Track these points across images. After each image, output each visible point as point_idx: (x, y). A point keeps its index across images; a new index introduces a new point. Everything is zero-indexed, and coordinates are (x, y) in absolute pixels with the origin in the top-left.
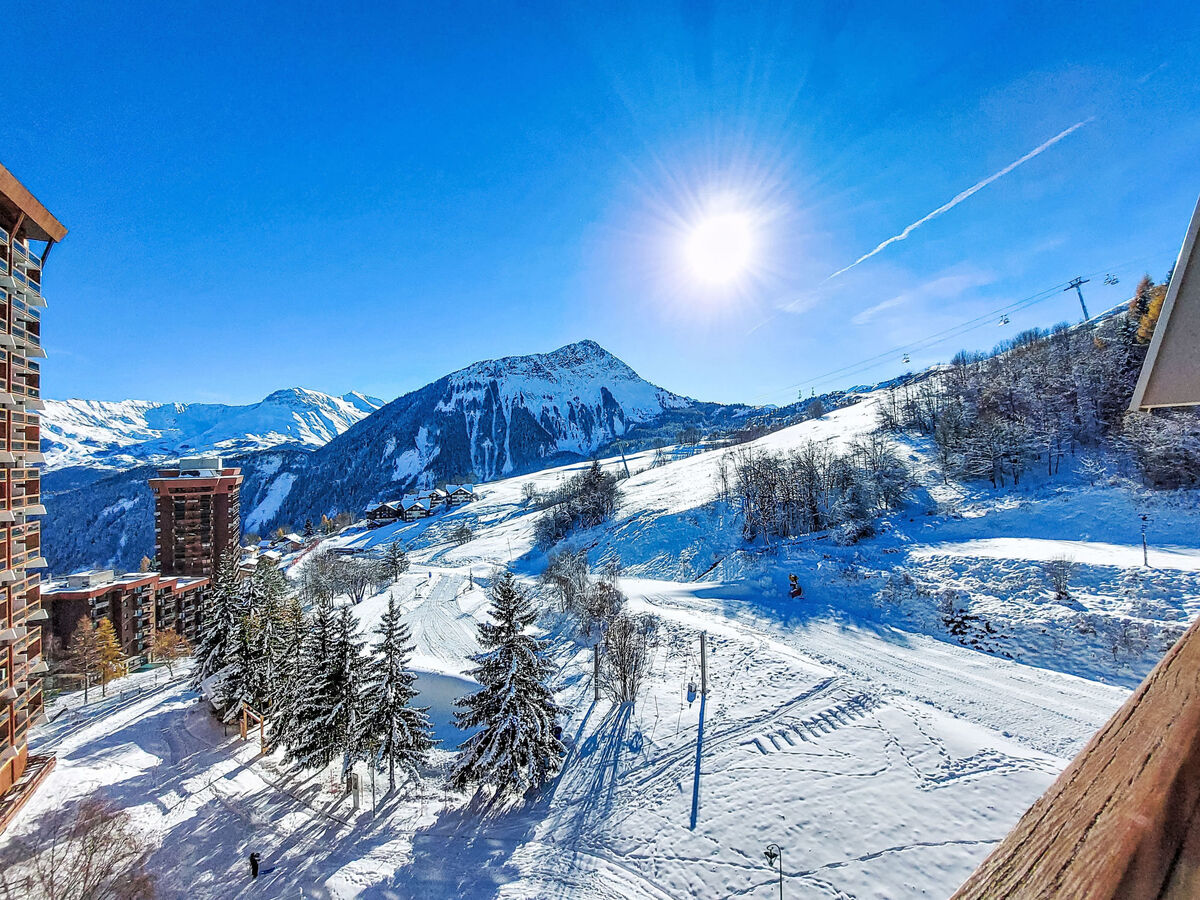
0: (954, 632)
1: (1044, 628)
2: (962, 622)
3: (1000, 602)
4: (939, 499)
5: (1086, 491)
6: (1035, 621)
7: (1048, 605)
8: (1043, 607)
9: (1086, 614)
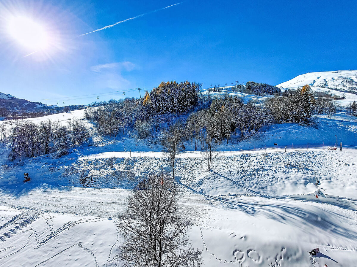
0: (82, 183)
1: (105, 177)
2: (85, 180)
3: (97, 171)
4: (94, 141)
6: (103, 175)
7: (108, 170)
8: (107, 171)
9: (115, 171)
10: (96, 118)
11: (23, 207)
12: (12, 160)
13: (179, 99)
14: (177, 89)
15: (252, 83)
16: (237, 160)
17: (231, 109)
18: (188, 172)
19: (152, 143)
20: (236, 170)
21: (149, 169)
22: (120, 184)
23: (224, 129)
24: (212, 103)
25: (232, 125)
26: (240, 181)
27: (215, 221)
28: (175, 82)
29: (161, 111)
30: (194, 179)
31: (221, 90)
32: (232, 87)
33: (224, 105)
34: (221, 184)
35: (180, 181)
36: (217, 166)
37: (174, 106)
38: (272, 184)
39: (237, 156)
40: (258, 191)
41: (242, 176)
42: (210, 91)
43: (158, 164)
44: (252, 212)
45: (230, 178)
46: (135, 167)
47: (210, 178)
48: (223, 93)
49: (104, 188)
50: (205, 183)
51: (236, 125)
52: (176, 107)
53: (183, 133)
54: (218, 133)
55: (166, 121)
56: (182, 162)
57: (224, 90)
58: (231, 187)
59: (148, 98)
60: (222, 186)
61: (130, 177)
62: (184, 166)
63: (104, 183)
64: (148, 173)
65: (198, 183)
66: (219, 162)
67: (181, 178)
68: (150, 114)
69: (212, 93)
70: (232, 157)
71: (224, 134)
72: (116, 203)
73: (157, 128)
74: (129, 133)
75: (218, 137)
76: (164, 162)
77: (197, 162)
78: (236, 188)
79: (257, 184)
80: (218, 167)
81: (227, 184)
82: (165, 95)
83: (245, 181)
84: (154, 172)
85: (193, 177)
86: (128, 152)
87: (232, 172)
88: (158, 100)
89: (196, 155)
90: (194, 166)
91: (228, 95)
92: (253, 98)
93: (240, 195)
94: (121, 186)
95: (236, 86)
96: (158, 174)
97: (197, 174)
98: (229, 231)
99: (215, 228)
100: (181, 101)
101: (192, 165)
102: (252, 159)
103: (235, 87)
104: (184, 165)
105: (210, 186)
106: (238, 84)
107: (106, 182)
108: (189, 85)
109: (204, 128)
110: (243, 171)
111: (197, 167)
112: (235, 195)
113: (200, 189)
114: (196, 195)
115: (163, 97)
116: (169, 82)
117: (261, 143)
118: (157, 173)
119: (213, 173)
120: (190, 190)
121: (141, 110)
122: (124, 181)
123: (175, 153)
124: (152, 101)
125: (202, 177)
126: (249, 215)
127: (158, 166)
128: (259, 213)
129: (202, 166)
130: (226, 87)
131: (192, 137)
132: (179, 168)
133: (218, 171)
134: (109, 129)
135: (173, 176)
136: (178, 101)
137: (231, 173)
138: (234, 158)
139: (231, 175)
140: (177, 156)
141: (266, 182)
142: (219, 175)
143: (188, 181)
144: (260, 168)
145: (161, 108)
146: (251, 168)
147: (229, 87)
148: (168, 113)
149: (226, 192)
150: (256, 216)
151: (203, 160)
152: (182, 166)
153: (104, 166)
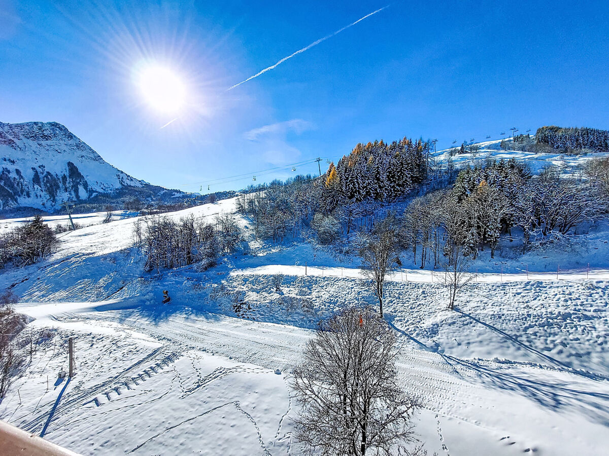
0: (236, 312)
1: (268, 304)
2: (240, 306)
3: (257, 294)
4: (252, 247)
5: (300, 245)
6: (266, 302)
7: (272, 294)
8: (270, 295)
9: (283, 296)
10: (252, 211)
11: (164, 338)
12: (149, 271)
13: (390, 172)
14: (387, 155)
15: (552, 129)
16: (515, 292)
17: (502, 187)
18: (409, 308)
19: (341, 252)
20: (513, 312)
21: (337, 297)
22: (289, 318)
23: (485, 229)
24: (458, 176)
25: (503, 221)
26: (521, 336)
27: (466, 407)
28: (382, 142)
29: (357, 196)
30: (421, 322)
31: (476, 149)
32: (501, 141)
33: (486, 179)
34: (478, 337)
35: (393, 323)
36: (470, 302)
37: (379, 186)
38: (603, 349)
39: (516, 284)
40: (567, 360)
41: (527, 325)
42: (451, 153)
43: (353, 290)
44: (553, 403)
45: (498, 326)
46: (314, 293)
47: (454, 323)
48: (482, 154)
49: (266, 322)
50: (443, 332)
51: (513, 220)
52: (383, 187)
53: (398, 235)
54: (471, 236)
55: (366, 213)
56: (397, 288)
57: (483, 148)
58: (502, 344)
59: (334, 174)
60: (481, 342)
61: (306, 309)
62: (401, 296)
63: (267, 314)
64: (335, 303)
65: (430, 331)
66: (473, 294)
67: (396, 319)
68: (337, 202)
69: (457, 157)
70: (504, 285)
71: (485, 238)
72: (285, 348)
73: (349, 226)
74: (303, 234)
75: (471, 245)
76: (364, 287)
77: (426, 292)
78: (512, 349)
79: (564, 345)
80: (472, 304)
81: (490, 339)
82: (364, 167)
83: (533, 337)
84: (346, 303)
85: (418, 318)
86: (301, 267)
87: (503, 315)
88: (351, 177)
89: (424, 277)
90: (421, 298)
91: (493, 158)
92: (554, 162)
93: (520, 363)
94: (292, 321)
95: (512, 138)
96: (353, 307)
97: (427, 313)
98: (496, 432)
99: (466, 420)
100: (393, 177)
101: (417, 296)
102: (552, 292)
103: (510, 141)
104: (400, 294)
105: (454, 338)
106: (517, 134)
107: (270, 312)
108: (410, 144)
109: (441, 226)
110: (529, 315)
111: (426, 301)
112: (510, 362)
113: (434, 341)
114: (425, 352)
115: (361, 171)
116: (370, 144)
117: (574, 259)
118: (351, 305)
119: (461, 314)
120: (412, 341)
121: (322, 195)
122: (296, 313)
123: (384, 271)
124: (341, 180)
125: (438, 320)
126: (544, 407)
127: (353, 293)
128: (569, 408)
129: (437, 298)
130: (487, 143)
131: (416, 243)
132: (390, 299)
133: (470, 312)
134: (272, 228)
135: (379, 312)
136: (388, 176)
137: (500, 318)
138: (507, 287)
139: (501, 321)
140: (387, 278)
141: (587, 343)
142: (474, 319)
143: (408, 325)
144: (572, 312)
145: (356, 192)
146: (549, 310)
147: (494, 142)
148: (369, 199)
149: (489, 353)
150: (563, 413)
151: (438, 288)
152: (397, 295)
153: (267, 287)
